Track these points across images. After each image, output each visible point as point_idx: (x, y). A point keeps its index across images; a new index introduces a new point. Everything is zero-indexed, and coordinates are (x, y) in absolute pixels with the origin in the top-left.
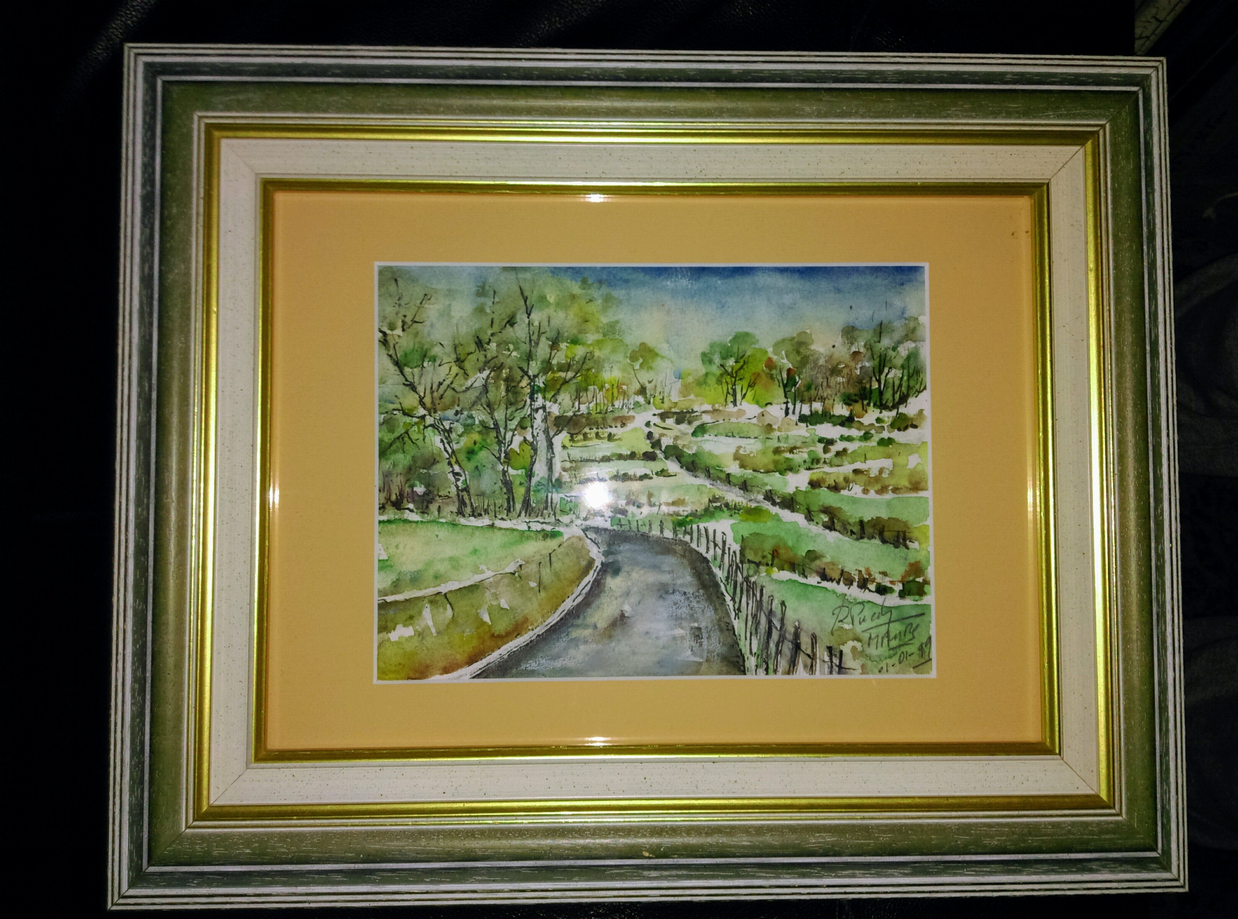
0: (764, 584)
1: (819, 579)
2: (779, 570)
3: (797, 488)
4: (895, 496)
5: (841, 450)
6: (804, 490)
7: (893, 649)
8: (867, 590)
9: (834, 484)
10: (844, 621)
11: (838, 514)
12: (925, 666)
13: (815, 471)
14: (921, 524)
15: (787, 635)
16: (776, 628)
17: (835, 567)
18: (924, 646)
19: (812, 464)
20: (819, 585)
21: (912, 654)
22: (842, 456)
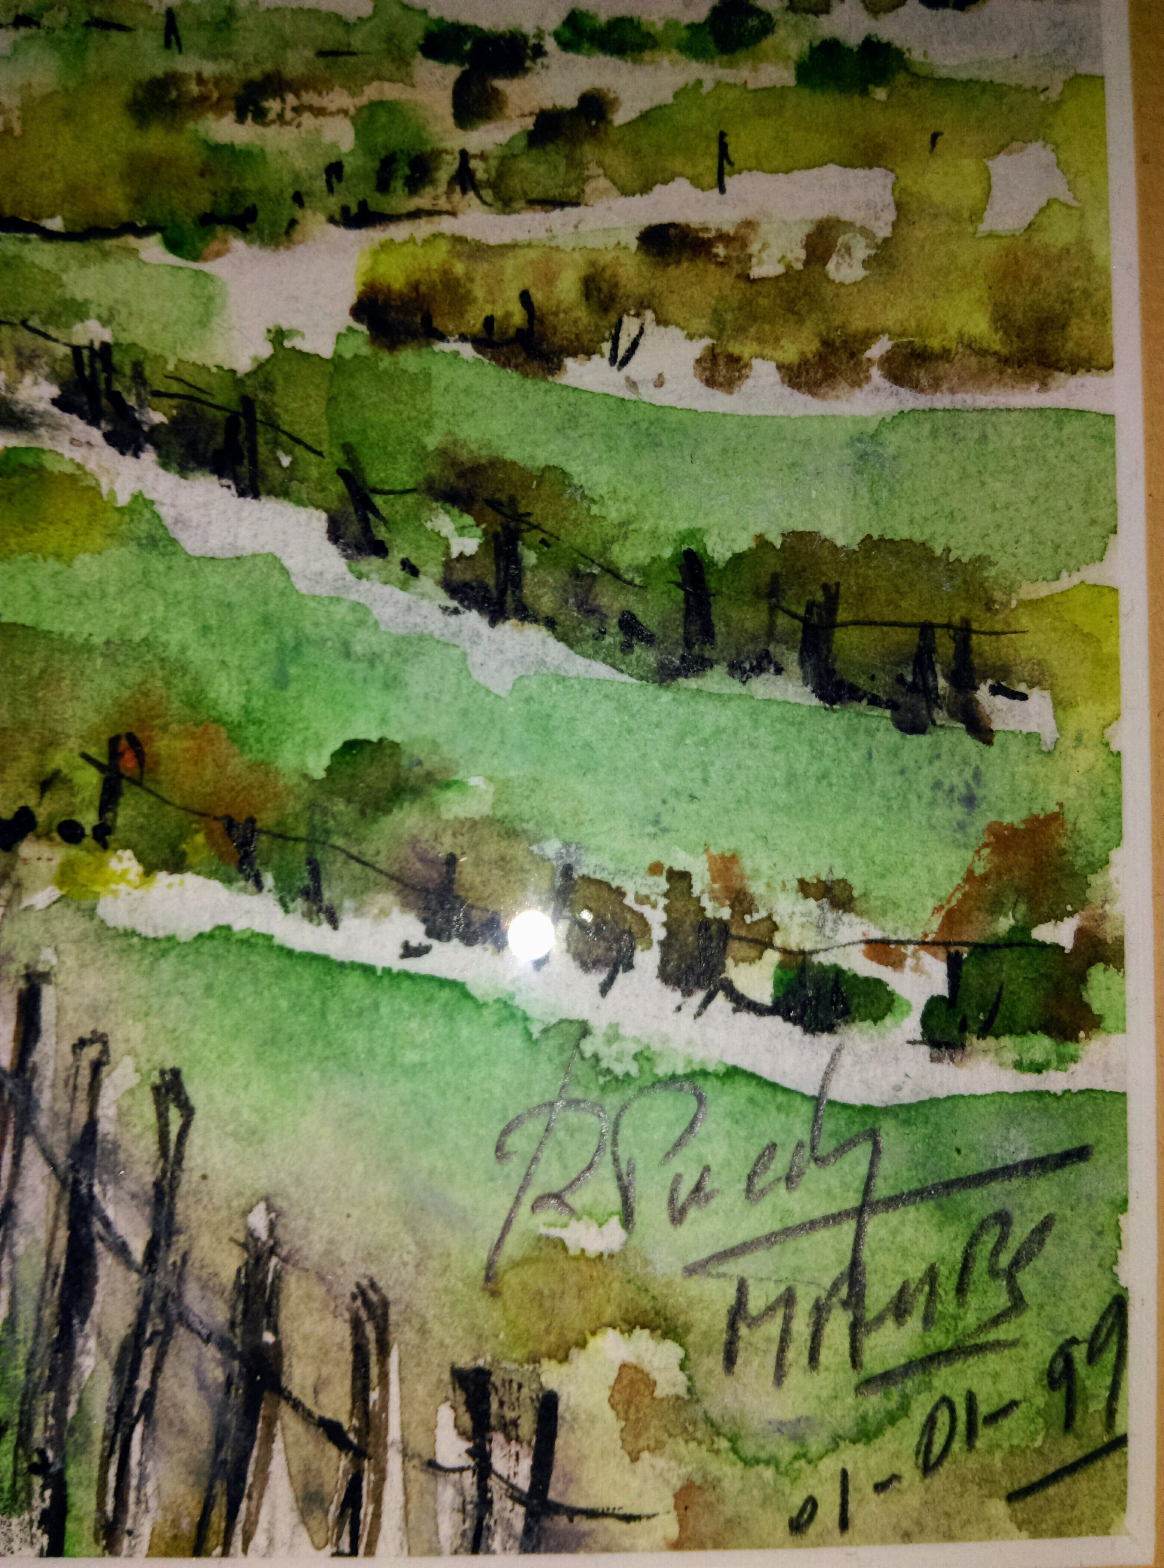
0: (47, 958)
1: (417, 933)
2: (149, 870)
3: (278, 336)
4: (909, 399)
5: (570, 102)
6: (325, 348)
7: (886, 1378)
8: (721, 1001)
9: (519, 317)
10: (574, 1200)
11: (538, 511)
12: (1082, 1483)
13: (399, 232)
14: (1066, 582)
15: (192, 1295)
16: (122, 1250)
17: (518, 851)
18: (1079, 1353)
19: (383, 185)
20: (413, 965)
21: (1005, 1411)
22: (574, 142)
